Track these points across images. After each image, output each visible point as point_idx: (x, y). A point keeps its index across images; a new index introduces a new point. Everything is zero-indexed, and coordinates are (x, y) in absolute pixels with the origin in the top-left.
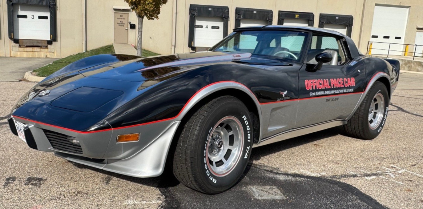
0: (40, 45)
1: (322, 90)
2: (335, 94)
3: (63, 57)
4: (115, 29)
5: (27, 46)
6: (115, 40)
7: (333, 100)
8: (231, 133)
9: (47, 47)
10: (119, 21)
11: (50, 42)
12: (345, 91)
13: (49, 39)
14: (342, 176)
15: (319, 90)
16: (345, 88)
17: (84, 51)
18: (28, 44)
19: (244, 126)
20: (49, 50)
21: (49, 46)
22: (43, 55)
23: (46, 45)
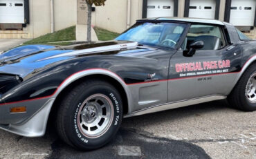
0: (16, 28)
1: (193, 72)
2: (207, 74)
3: (35, 37)
4: (78, 12)
5: (7, 29)
6: (78, 22)
7: (205, 79)
8: (103, 106)
9: (22, 29)
10: (81, 5)
11: (24, 26)
12: (219, 71)
13: (23, 22)
14: (200, 141)
15: (190, 72)
16: (219, 69)
17: (52, 32)
18: (7, 27)
19: (113, 101)
20: (24, 32)
21: (24, 29)
22: (19, 36)
23: (21, 27)
